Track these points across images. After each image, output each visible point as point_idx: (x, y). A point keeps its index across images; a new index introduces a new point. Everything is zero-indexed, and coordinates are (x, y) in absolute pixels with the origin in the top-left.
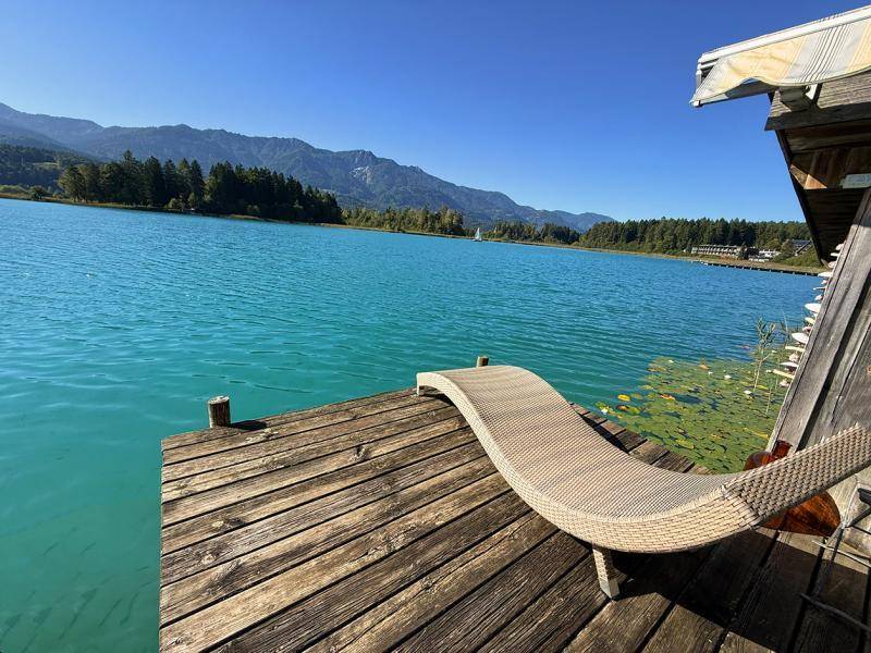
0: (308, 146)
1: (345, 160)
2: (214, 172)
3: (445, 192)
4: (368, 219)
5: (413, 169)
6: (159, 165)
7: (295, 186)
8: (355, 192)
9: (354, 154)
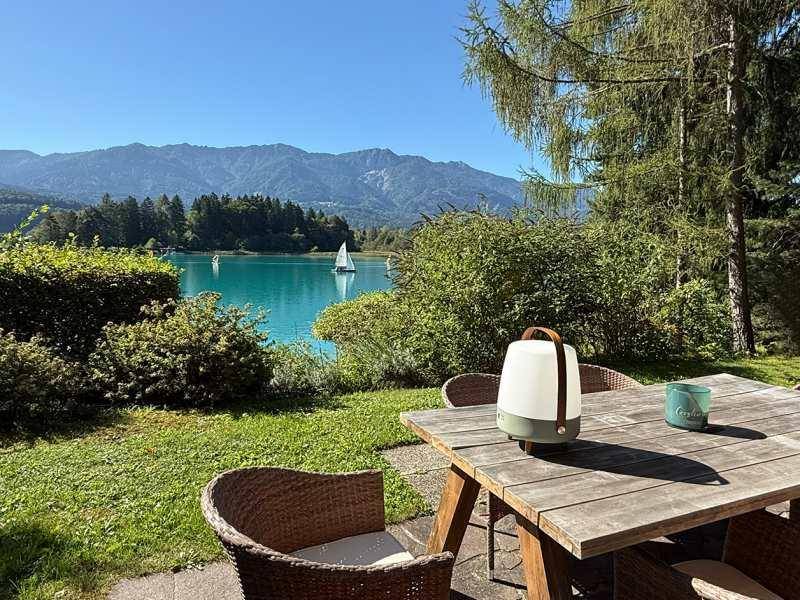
0: (298, 152)
1: (351, 164)
2: (197, 206)
3: (501, 190)
4: (390, 241)
5: (454, 165)
6: (136, 204)
7: (293, 213)
8: (366, 202)
9: (364, 155)
